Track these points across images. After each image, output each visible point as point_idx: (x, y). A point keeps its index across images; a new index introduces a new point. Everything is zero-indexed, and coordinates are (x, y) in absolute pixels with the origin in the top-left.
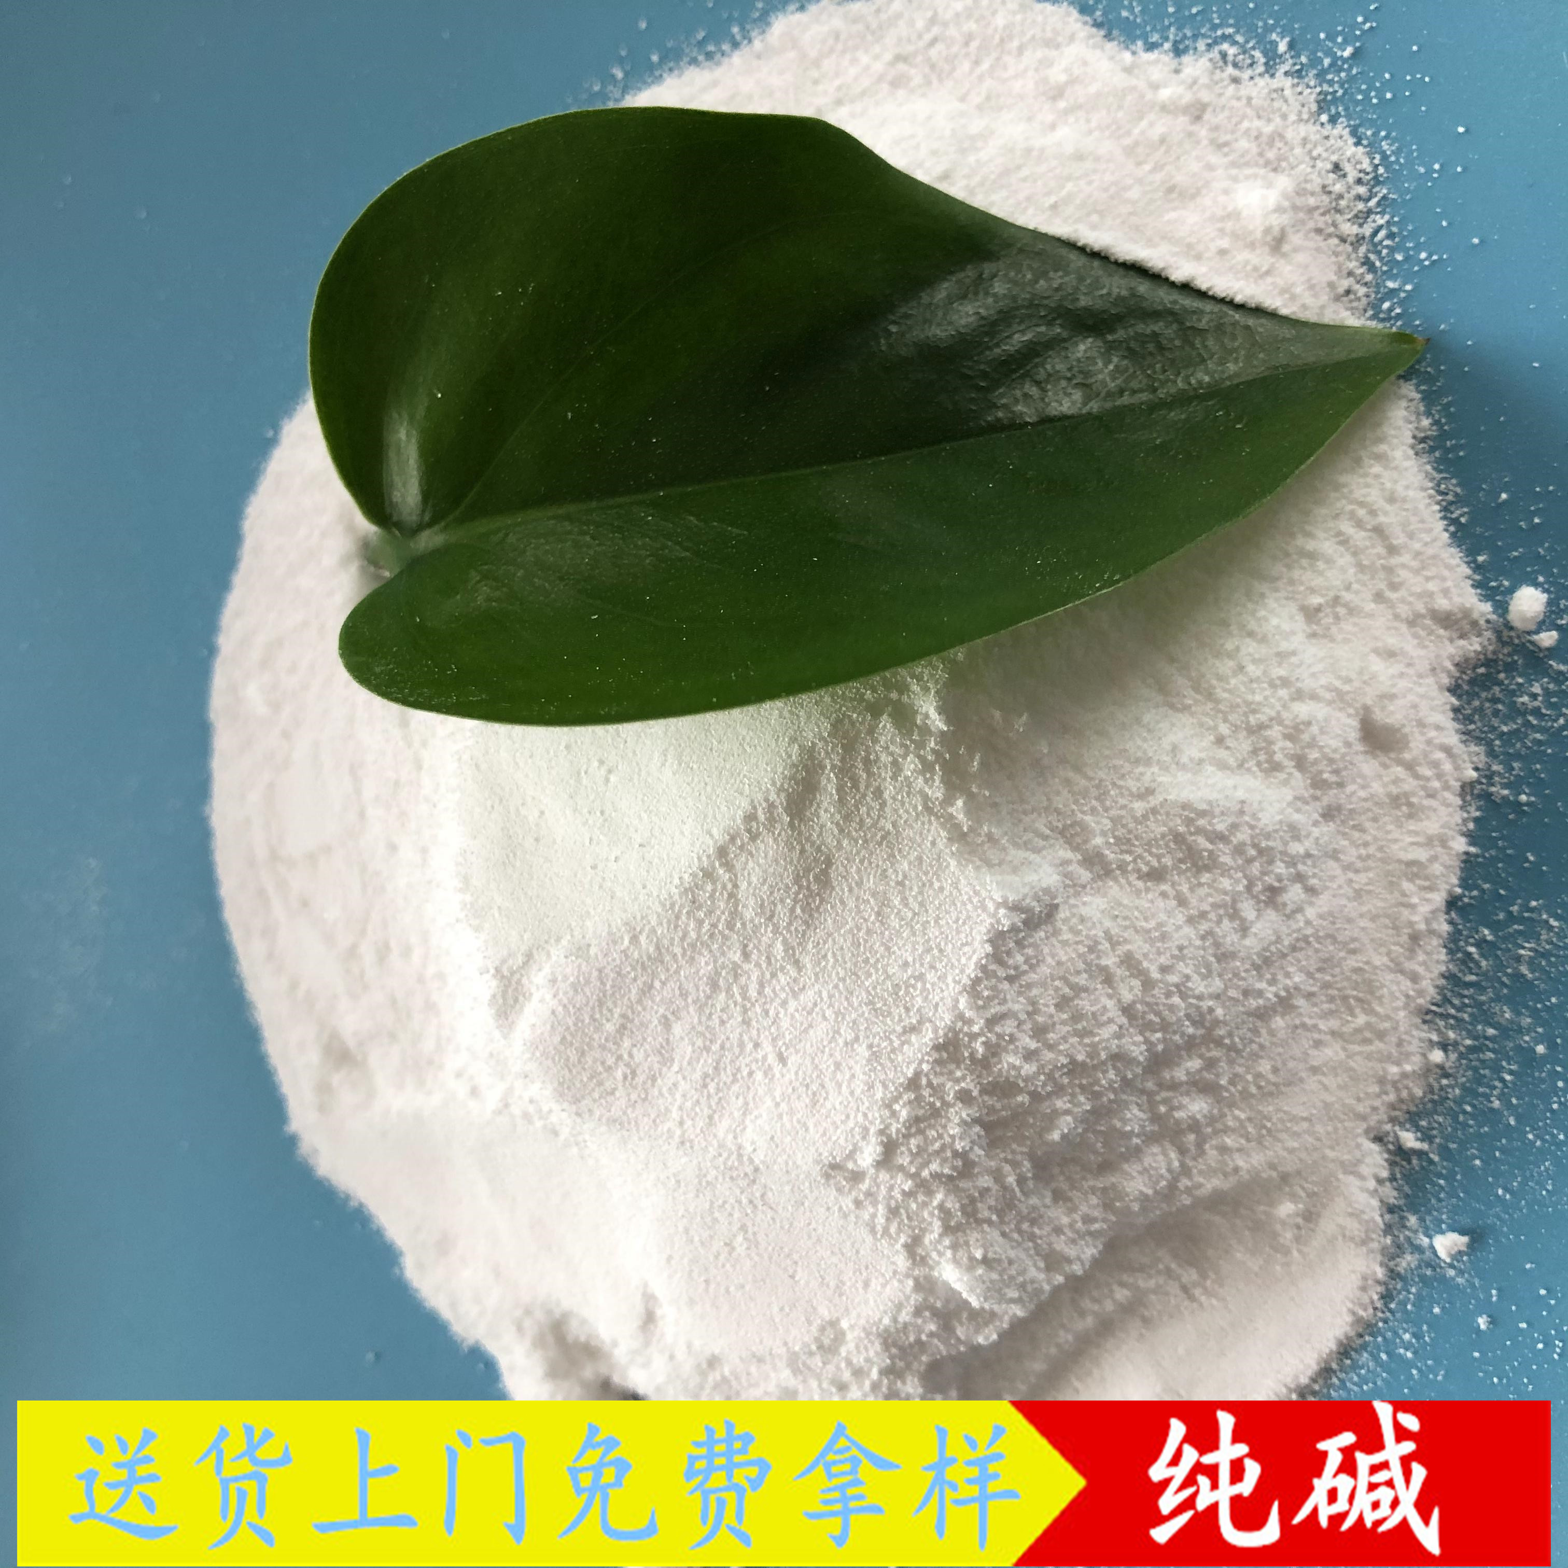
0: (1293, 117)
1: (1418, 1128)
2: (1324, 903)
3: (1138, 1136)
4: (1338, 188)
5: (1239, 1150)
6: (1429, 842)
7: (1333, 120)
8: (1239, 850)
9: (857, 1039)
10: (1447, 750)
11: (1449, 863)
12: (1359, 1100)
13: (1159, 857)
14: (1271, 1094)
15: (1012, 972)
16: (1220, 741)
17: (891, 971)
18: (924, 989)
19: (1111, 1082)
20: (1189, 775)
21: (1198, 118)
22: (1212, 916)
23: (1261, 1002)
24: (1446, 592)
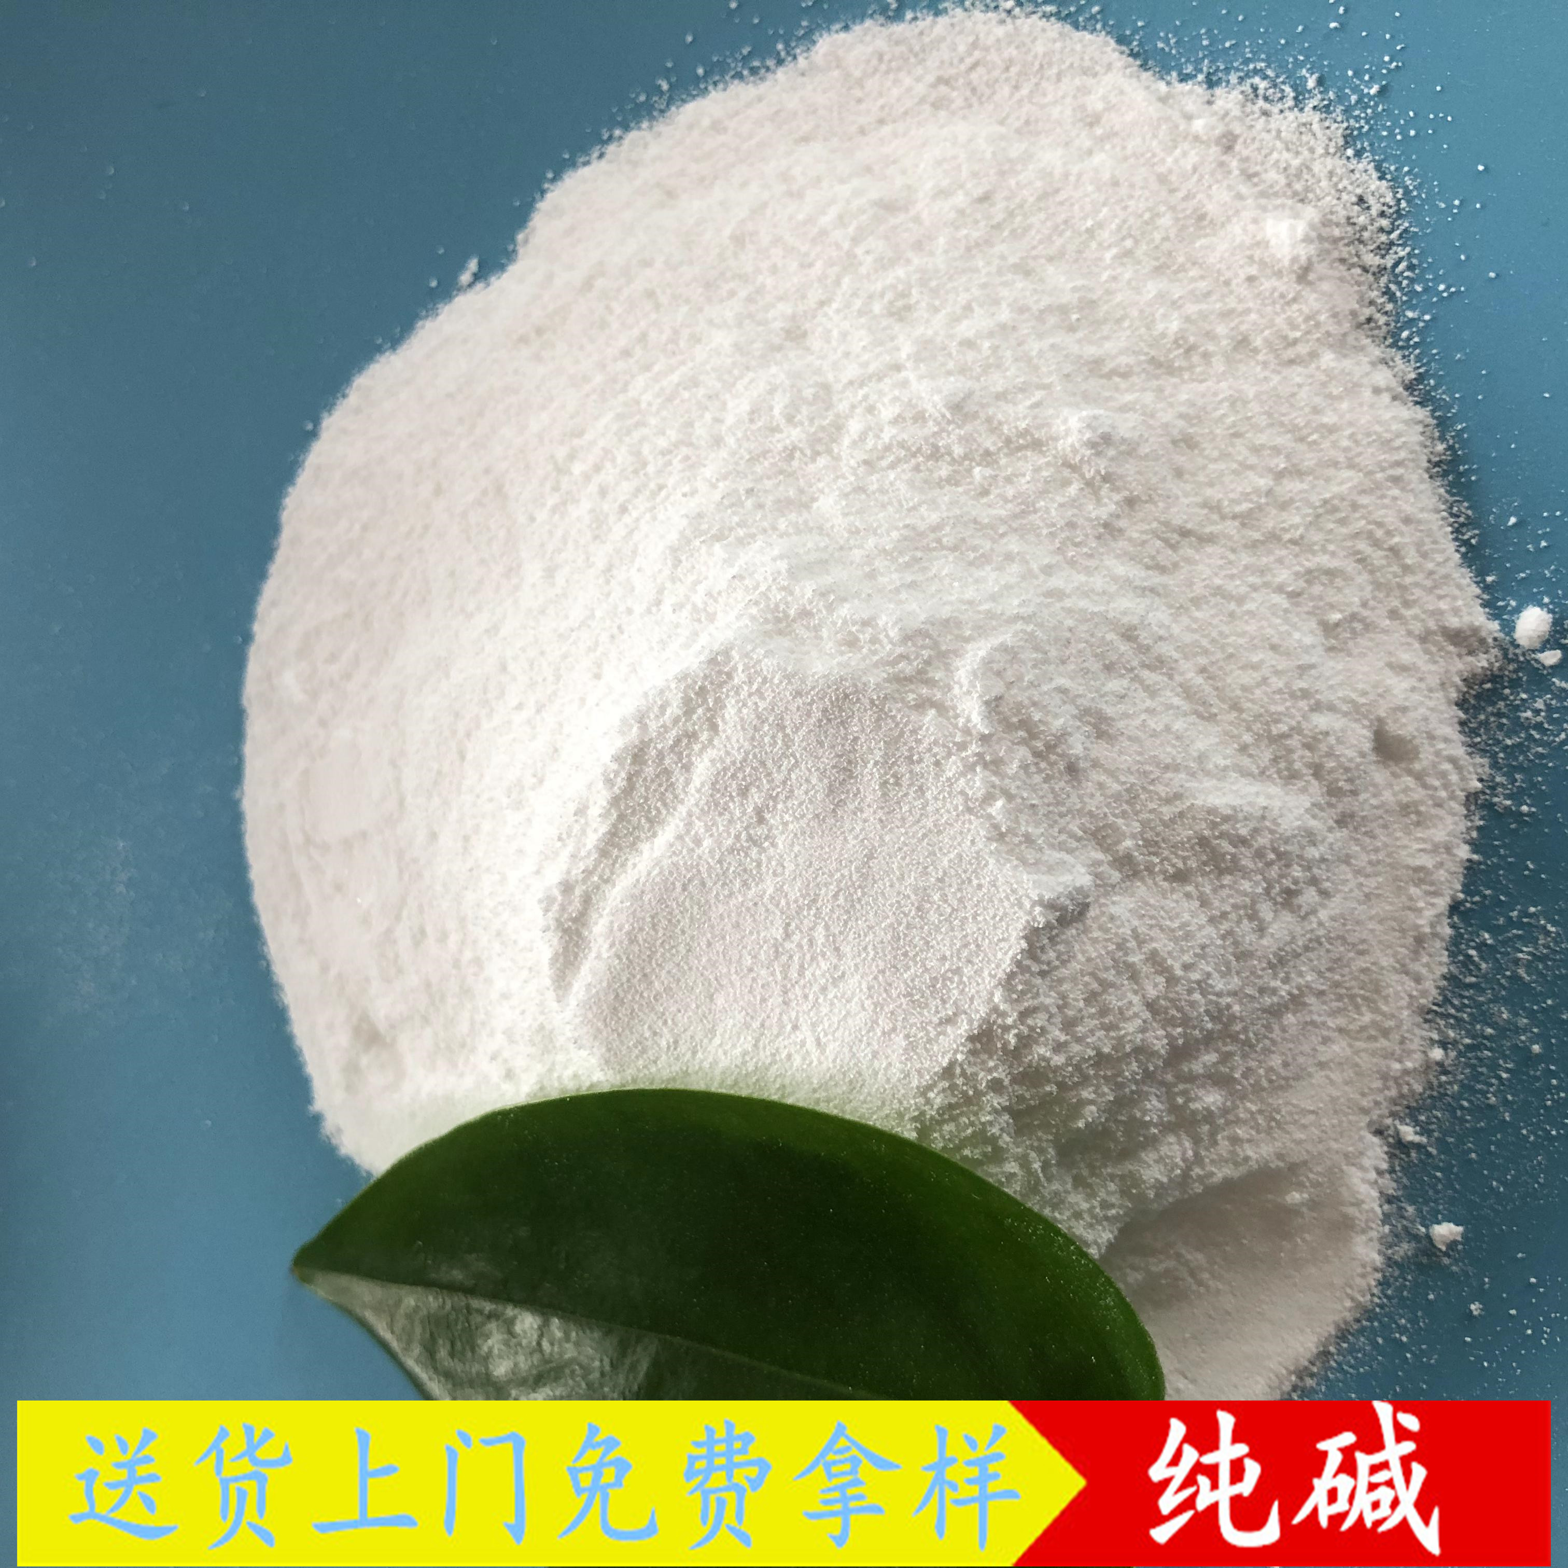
0: (1320, 151)
1: (1417, 1123)
2: (1336, 905)
3: (1156, 1126)
4: (1362, 220)
5: (1249, 1141)
6: (1435, 849)
7: (1359, 154)
8: (1259, 854)
9: (894, 1029)
10: (1453, 760)
11: (1453, 869)
12: (1363, 1095)
13: (1185, 859)
14: (1281, 1087)
15: (1045, 967)
16: (1244, 748)
17: (929, 964)
18: (961, 982)
19: (1134, 1073)
20: (1214, 781)
21: (1229, 149)
22: (1233, 916)
23: (1275, 999)
24: (1456, 611)
